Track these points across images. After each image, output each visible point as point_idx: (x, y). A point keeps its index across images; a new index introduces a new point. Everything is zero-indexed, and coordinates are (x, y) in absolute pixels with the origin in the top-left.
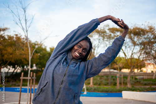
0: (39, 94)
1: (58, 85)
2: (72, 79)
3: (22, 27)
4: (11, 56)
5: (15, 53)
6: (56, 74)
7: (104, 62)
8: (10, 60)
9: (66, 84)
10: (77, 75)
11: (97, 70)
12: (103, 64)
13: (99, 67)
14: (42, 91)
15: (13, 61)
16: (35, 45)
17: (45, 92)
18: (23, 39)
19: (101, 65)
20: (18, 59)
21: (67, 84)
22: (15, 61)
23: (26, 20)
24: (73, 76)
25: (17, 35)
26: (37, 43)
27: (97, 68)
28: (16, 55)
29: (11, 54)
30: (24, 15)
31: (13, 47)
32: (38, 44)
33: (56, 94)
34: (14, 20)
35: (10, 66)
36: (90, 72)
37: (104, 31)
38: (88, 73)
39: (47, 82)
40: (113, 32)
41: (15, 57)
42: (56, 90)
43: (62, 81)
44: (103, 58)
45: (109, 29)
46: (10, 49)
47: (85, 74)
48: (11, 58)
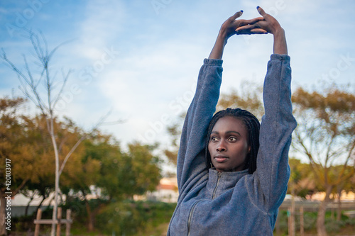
4: (30, 167)
5: (40, 159)
8: (28, 178)
15: (35, 179)
16: (93, 138)
20: (47, 174)
22: (40, 178)
23: (49, 86)
26: (96, 134)
28: (42, 164)
29: (31, 162)
31: (36, 144)
32: (99, 137)
35: (33, 191)
41: (39, 169)
46: (29, 149)
48: (31, 173)
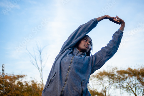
0: (48, 86)
1: (66, 72)
2: (78, 66)
3: (38, 67)
6: (63, 63)
7: (107, 53)
9: (72, 70)
10: (82, 64)
11: (101, 61)
12: (106, 55)
13: (103, 58)
14: (51, 81)
17: (54, 81)
18: (39, 84)
19: (105, 56)
21: (74, 70)
23: (41, 61)
24: (78, 63)
25: (33, 81)
27: (101, 59)
30: (40, 56)
31: (29, 92)
33: (64, 81)
34: (31, 61)
36: (95, 64)
37: (113, 74)
38: (93, 64)
39: (55, 72)
40: (121, 74)
42: (64, 77)
43: (69, 68)
44: (105, 50)
45: (118, 72)
47: (90, 65)
